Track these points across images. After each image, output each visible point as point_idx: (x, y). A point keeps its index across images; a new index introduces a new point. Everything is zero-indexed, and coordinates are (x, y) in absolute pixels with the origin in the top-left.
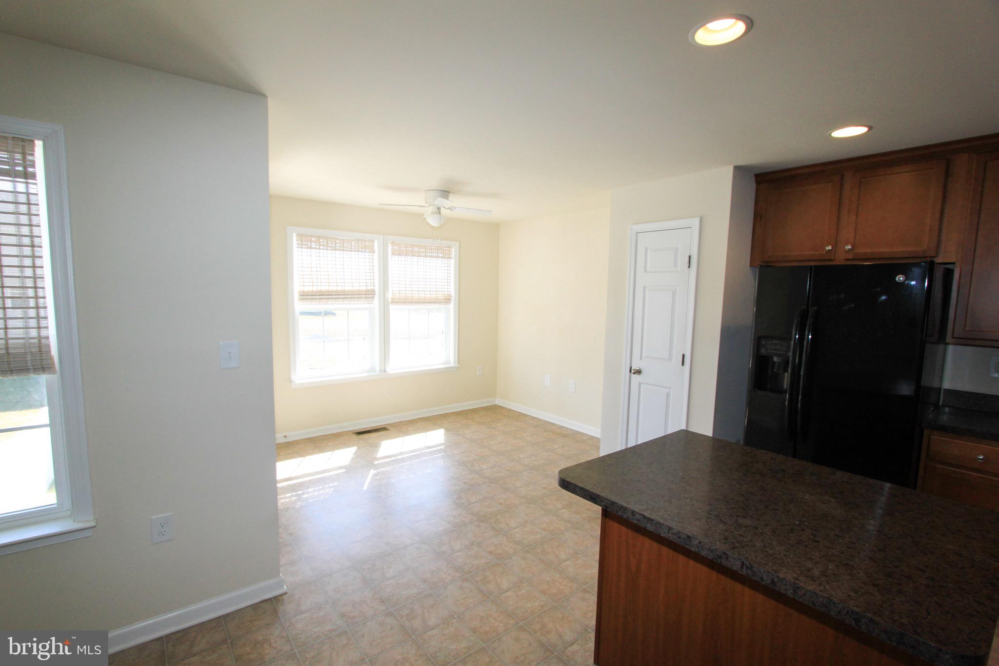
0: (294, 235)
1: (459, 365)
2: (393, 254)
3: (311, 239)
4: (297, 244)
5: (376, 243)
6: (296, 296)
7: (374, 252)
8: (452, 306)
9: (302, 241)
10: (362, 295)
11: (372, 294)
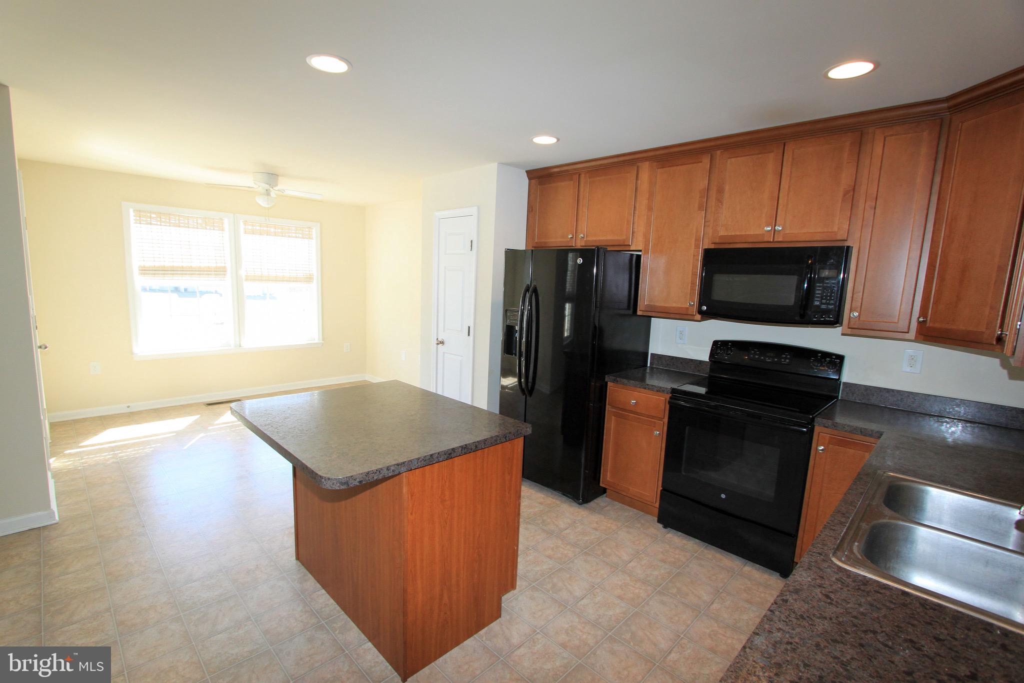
0: (131, 210)
1: (323, 342)
2: (245, 233)
3: (151, 216)
4: (134, 220)
5: (226, 221)
6: (136, 270)
7: (223, 230)
8: (314, 287)
9: (140, 217)
10: (212, 271)
11: (223, 271)
